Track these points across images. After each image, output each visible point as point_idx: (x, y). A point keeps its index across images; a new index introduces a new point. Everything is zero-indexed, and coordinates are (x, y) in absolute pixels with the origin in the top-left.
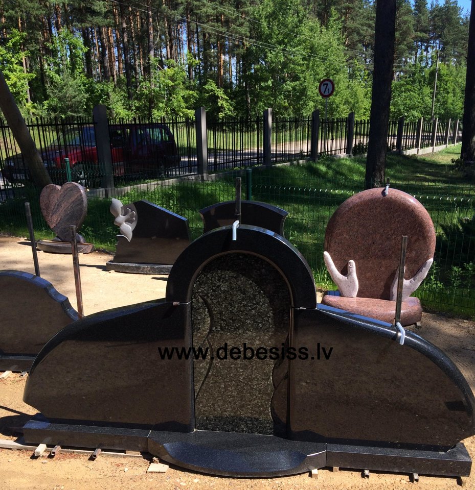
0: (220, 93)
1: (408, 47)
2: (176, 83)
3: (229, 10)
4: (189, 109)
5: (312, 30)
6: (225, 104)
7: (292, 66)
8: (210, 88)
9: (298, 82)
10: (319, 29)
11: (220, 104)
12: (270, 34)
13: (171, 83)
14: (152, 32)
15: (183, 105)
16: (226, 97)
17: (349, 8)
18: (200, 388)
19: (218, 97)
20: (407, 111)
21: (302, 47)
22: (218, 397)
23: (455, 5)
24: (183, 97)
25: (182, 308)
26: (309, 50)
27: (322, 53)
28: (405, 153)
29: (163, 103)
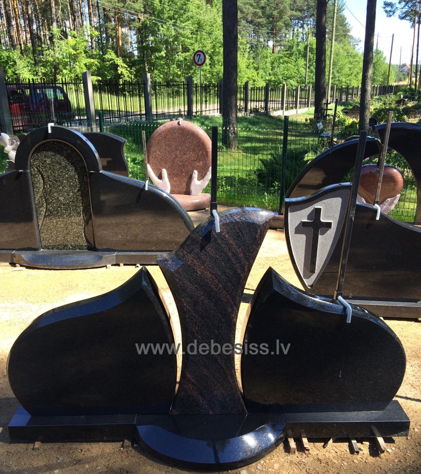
1: (285, 23)
2: (78, 51)
7: (183, 39)
8: (110, 57)
9: (188, 53)
12: (162, 10)
13: (74, 52)
14: (54, 5)
18: (42, 224)
20: (286, 80)
21: (190, 22)
22: (53, 228)
24: (86, 65)
25: (25, 174)
26: (196, 25)
27: (208, 28)
28: (272, 114)
29: (67, 69)
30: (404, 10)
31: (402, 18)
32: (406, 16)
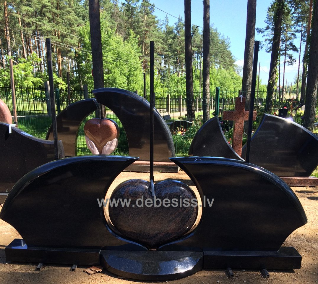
0: (60, 80)
2: (27, 73)
3: (62, 29)
5: (118, 43)
6: (63, 87)
9: (110, 75)
10: (122, 43)
11: (60, 88)
14: (9, 40)
16: (64, 83)
19: (58, 83)
21: (111, 53)
23: (216, 31)
27: (125, 57)
30: (269, 46)
31: (268, 52)
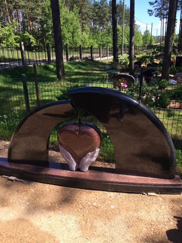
0: (31, 37)
1: (106, 19)
3: (32, 4)
4: (17, 43)
5: (66, 12)
6: (33, 41)
8: (26, 35)
10: (69, 12)
11: (31, 41)
15: (14, 41)
16: (33, 38)
17: (83, 4)
19: (30, 39)
20: (108, 44)
24: (14, 38)
26: (65, 20)
27: (70, 21)
28: (94, 60)
29: (5, 41)
30: (157, 13)
31: (156, 16)
32: (158, 15)
